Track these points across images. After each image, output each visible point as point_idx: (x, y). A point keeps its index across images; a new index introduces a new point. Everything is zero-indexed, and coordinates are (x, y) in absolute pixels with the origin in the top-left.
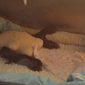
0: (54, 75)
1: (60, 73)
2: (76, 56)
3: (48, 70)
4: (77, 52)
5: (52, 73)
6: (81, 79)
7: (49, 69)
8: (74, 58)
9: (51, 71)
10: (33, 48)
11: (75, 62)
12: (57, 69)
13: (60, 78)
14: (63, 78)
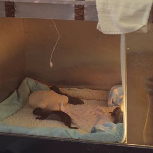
1: (84, 126)
2: (98, 109)
4: (98, 106)
6: (103, 130)
8: (96, 112)
10: (60, 105)
11: (98, 115)
12: (82, 122)
14: (87, 130)
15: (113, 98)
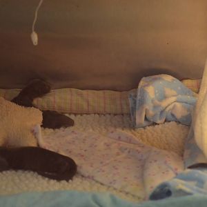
0: (102, 184)
1: (115, 181)
2: (119, 138)
3: (83, 176)
5: (97, 182)
7: (87, 175)
8: (119, 144)
9: (93, 177)
11: (129, 152)
12: (103, 171)
13: (121, 192)
14: (127, 190)
15: (147, 107)
